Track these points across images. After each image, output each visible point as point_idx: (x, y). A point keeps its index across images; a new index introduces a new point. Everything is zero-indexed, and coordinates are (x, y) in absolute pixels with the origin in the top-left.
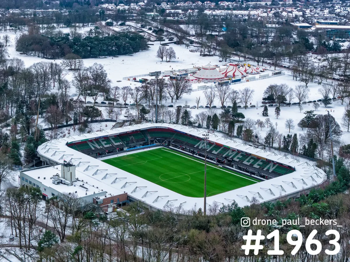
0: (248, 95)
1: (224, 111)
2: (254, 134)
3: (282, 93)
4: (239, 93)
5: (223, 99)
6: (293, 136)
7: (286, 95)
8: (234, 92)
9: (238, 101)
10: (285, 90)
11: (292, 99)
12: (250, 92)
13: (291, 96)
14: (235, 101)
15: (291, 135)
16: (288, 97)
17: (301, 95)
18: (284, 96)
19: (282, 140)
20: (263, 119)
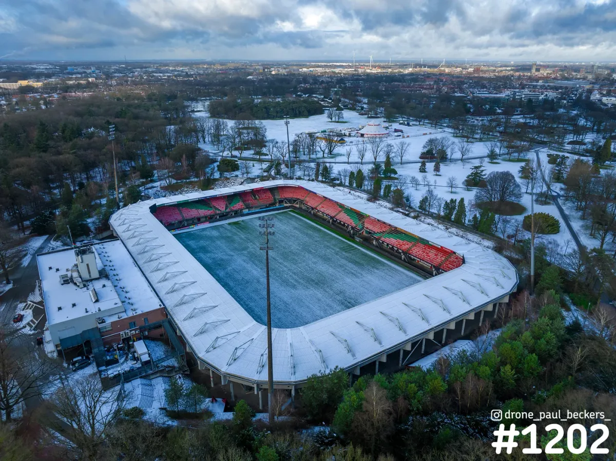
0: (404, 148)
1: (374, 166)
2: (405, 195)
3: (443, 147)
4: (395, 146)
5: (377, 153)
6: (458, 201)
7: (447, 149)
8: (389, 145)
9: (392, 155)
10: (445, 143)
11: (454, 154)
12: (406, 146)
13: (452, 149)
14: (389, 155)
15: (456, 200)
16: (449, 152)
17: (464, 149)
18: (444, 151)
19: (443, 205)
20: (419, 176)
